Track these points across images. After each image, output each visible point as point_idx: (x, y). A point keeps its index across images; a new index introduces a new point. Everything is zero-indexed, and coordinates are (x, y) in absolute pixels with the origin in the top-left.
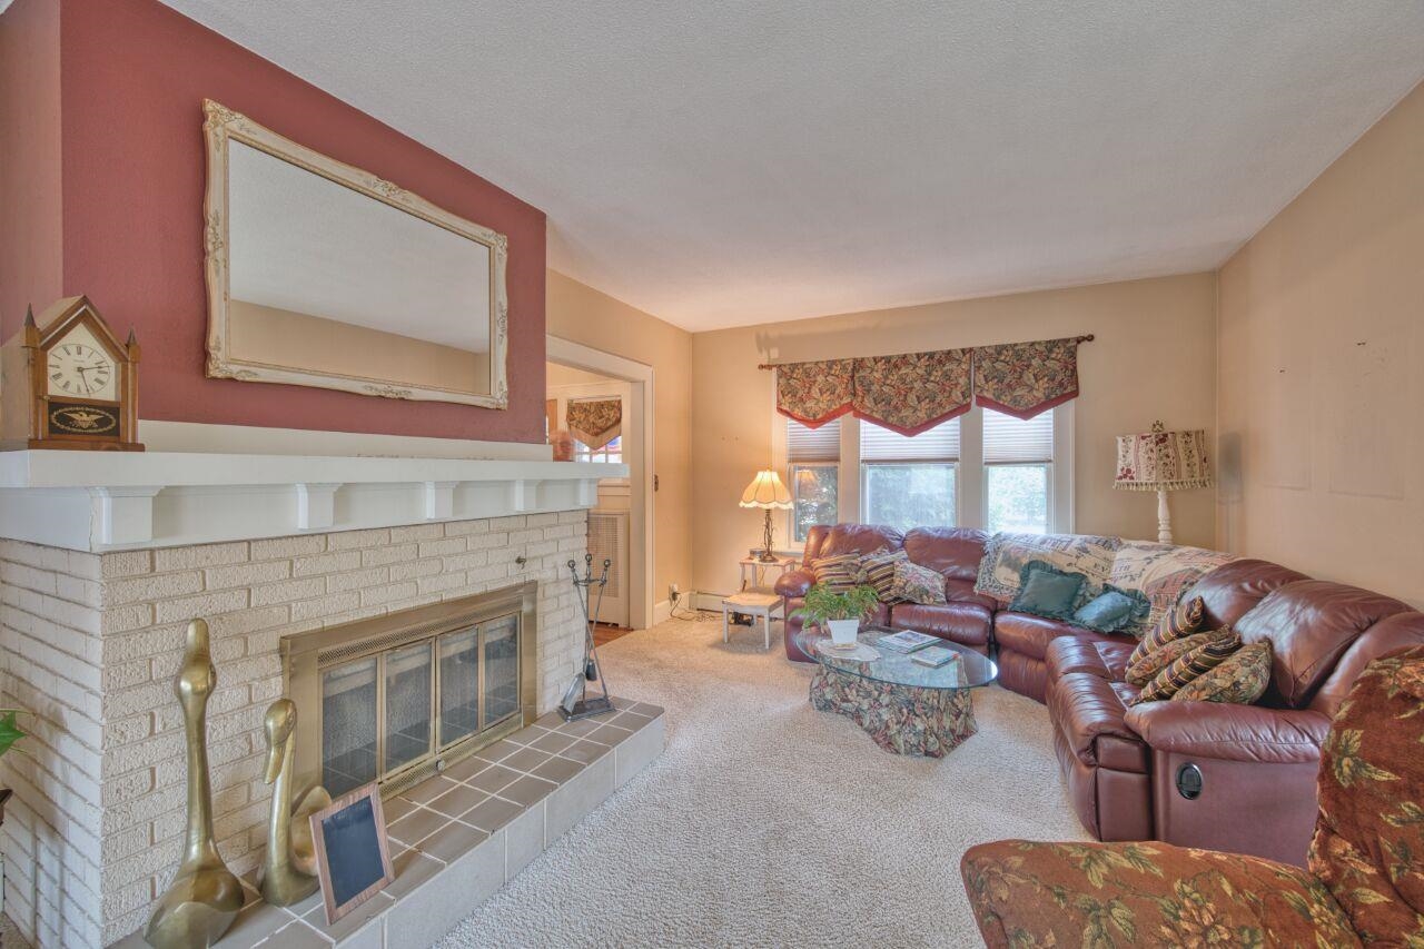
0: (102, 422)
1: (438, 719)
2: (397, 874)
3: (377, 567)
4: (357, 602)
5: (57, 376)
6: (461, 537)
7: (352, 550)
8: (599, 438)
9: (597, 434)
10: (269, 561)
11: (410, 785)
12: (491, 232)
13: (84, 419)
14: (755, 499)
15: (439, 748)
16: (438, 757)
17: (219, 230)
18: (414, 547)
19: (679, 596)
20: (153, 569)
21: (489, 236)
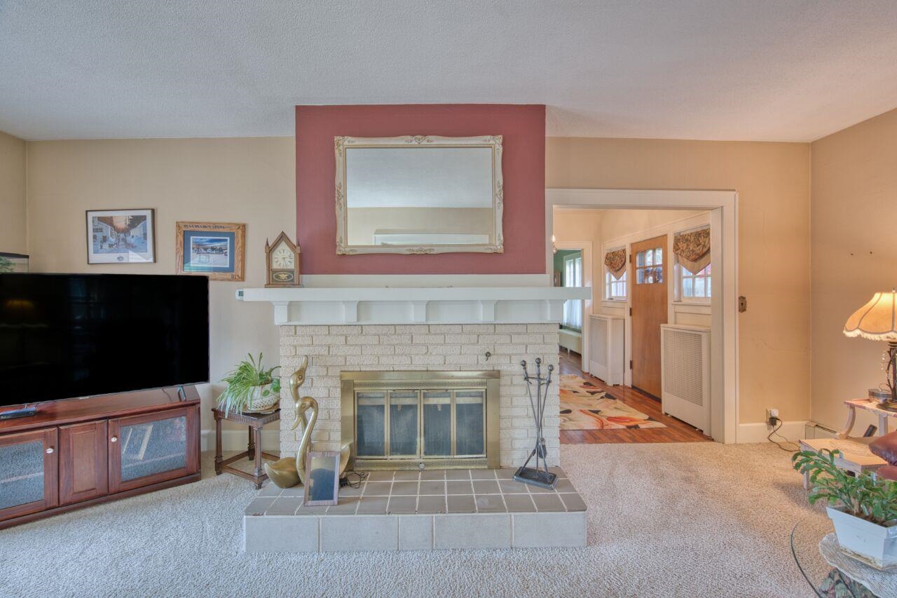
0: (289, 277)
1: (422, 439)
2: (339, 503)
3: (388, 345)
4: (377, 361)
5: (277, 262)
6: (441, 334)
7: (375, 335)
8: (698, 262)
9: (695, 260)
10: (337, 335)
11: (403, 468)
12: (489, 137)
13: (283, 276)
14: (858, 328)
15: (422, 455)
16: (422, 460)
17: (341, 191)
18: (409, 337)
19: (778, 423)
20: (296, 333)
21: (489, 140)
